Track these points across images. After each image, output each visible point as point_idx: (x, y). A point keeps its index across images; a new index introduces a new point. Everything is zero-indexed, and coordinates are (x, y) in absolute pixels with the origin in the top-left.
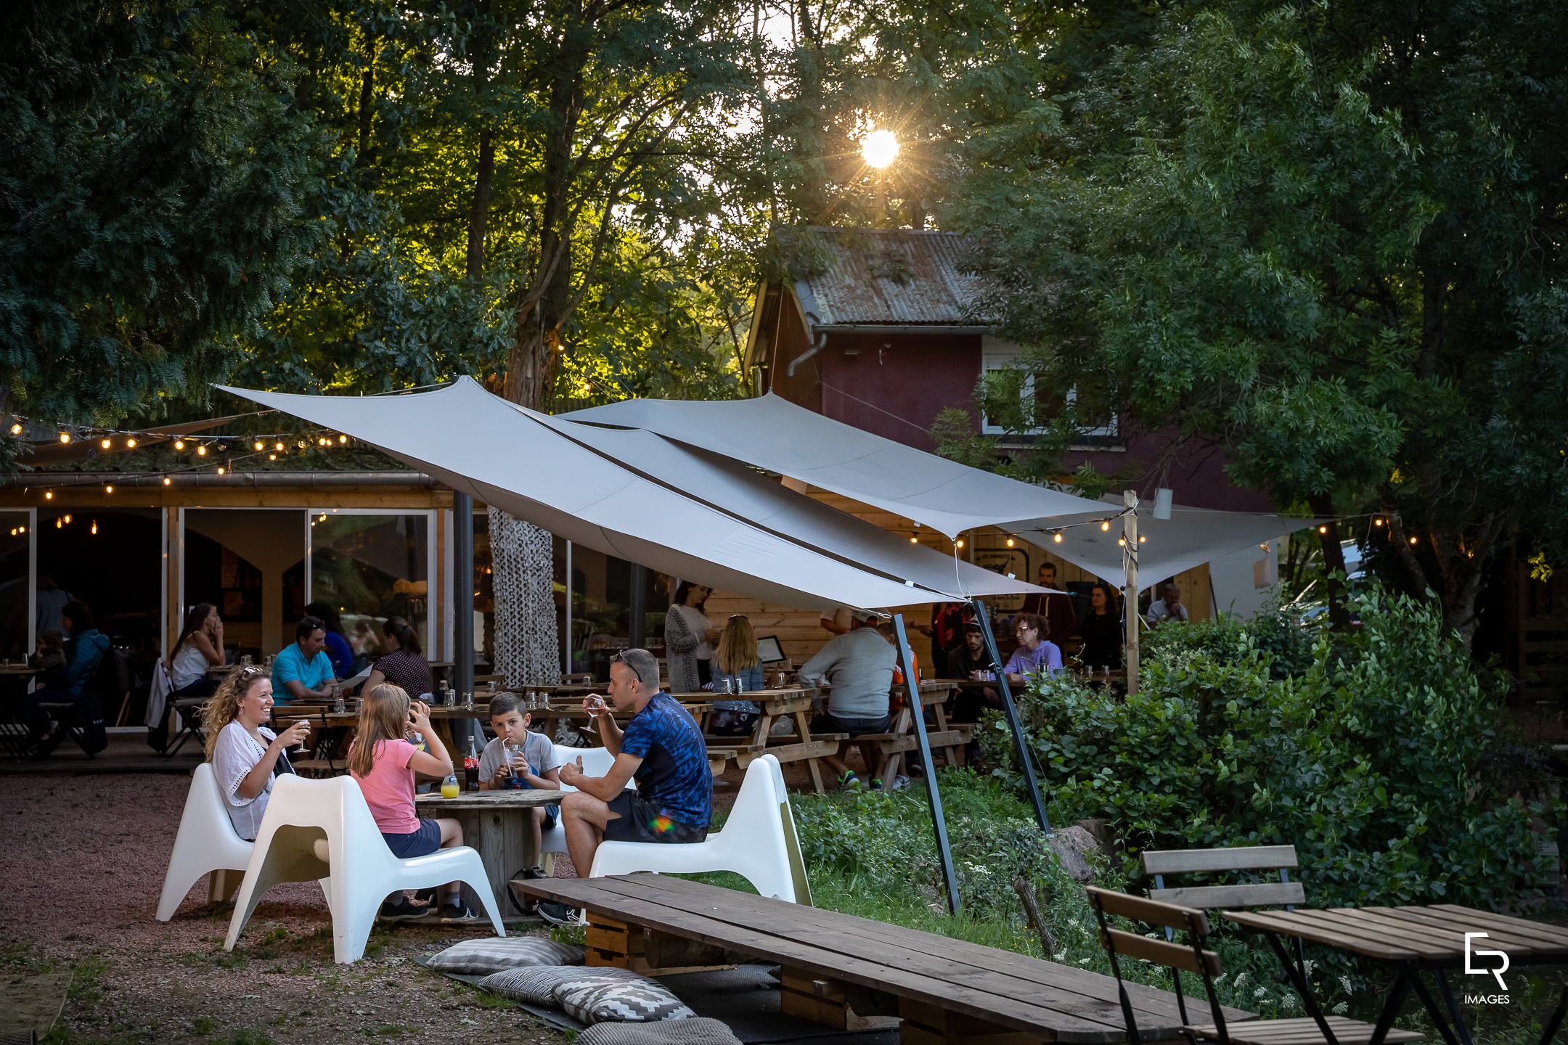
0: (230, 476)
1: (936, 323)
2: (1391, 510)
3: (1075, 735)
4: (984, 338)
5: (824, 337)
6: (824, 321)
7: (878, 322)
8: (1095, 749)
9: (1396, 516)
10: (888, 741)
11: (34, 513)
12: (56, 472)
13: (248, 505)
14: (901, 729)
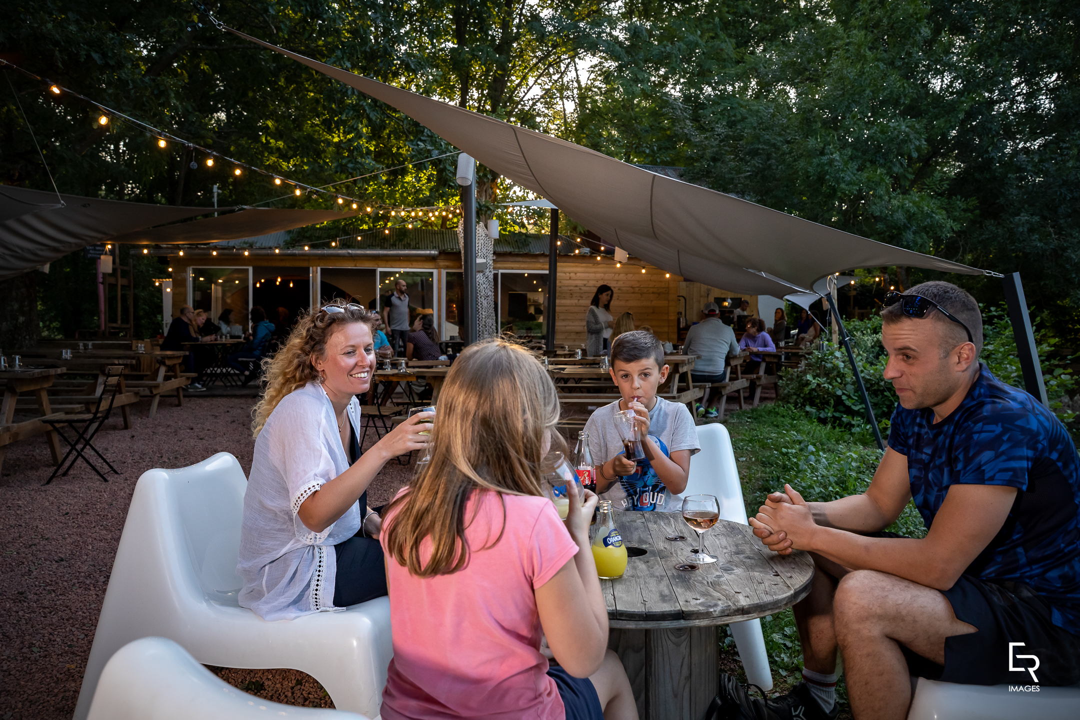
10: (724, 387)
11: (251, 269)
12: (260, 248)
13: (349, 266)
14: (727, 380)
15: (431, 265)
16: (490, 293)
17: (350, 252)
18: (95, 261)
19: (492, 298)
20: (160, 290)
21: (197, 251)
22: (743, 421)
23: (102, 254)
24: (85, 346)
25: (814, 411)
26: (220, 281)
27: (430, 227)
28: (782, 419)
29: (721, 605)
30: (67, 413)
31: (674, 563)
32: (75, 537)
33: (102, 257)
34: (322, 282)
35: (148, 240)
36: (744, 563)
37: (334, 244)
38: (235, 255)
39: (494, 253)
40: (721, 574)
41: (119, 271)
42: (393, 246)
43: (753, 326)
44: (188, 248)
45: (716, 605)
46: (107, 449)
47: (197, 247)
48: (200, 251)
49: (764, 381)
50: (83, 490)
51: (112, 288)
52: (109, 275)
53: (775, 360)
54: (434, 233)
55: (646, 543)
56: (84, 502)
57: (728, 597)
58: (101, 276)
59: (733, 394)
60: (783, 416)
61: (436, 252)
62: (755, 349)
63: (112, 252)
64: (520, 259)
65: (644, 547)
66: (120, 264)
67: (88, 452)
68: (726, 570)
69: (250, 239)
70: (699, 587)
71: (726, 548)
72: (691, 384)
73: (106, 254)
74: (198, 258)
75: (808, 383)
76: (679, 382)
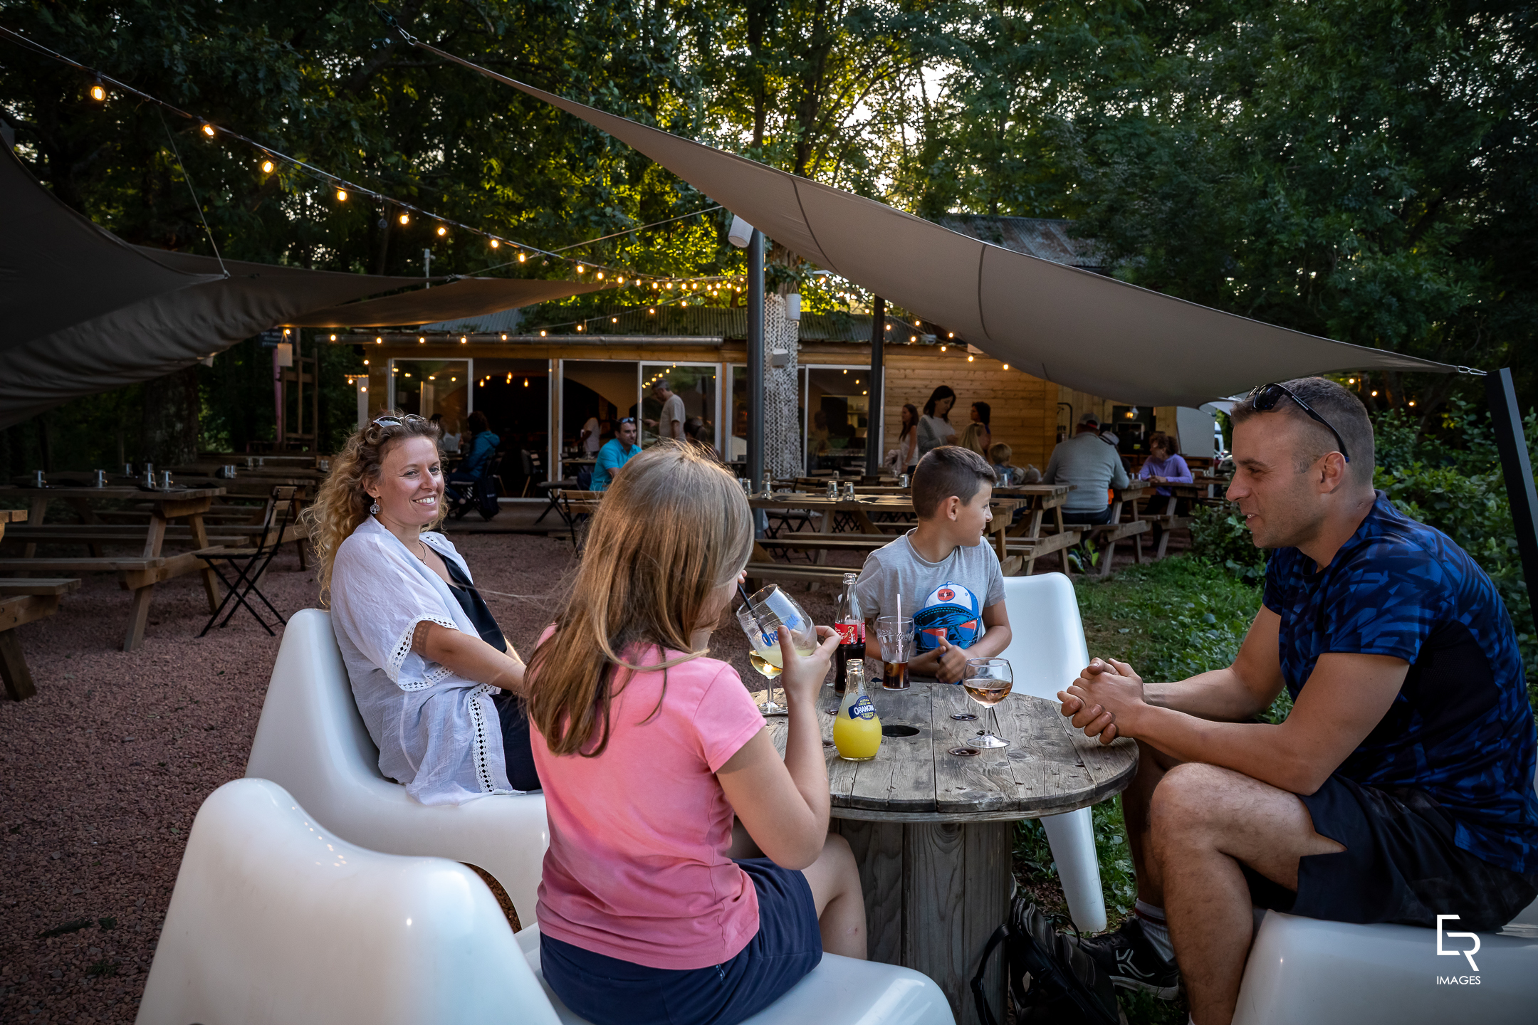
10: (1112, 531)
11: (471, 362)
12: (484, 334)
13: (602, 358)
14: (1117, 520)
15: (712, 356)
16: (792, 397)
17: (603, 338)
18: (271, 351)
19: (795, 403)
20: (354, 388)
21: (398, 338)
22: (1135, 579)
23: (279, 342)
24: (255, 462)
25: (1238, 567)
26: (432, 378)
27: (715, 306)
28: (1191, 577)
29: (990, 797)
30: (227, 547)
31: (950, 746)
32: (230, 702)
33: (280, 346)
34: (565, 380)
35: (337, 321)
36: (1042, 749)
37: (580, 328)
38: (450, 343)
39: (800, 341)
40: (1006, 761)
41: (301, 364)
42: (664, 331)
43: (1160, 447)
44: (389, 333)
45: (983, 796)
46: (276, 596)
47: (401, 333)
48: (404, 338)
49: (1173, 524)
50: (243, 645)
51: (291, 386)
52: (288, 368)
53: (1192, 496)
54: (721, 313)
55: (921, 720)
56: (244, 660)
57: (1003, 788)
58: (278, 370)
59: (1124, 542)
60: (1194, 574)
61: (720, 340)
62: (1162, 479)
63: (292, 339)
64: (837, 350)
65: (917, 725)
66: (302, 355)
67: (252, 598)
68: (1015, 756)
69: (472, 320)
70: (971, 776)
71: (1026, 731)
72: (1061, 526)
73: (284, 342)
74: (401, 348)
75: (1231, 528)
76: (1044, 521)
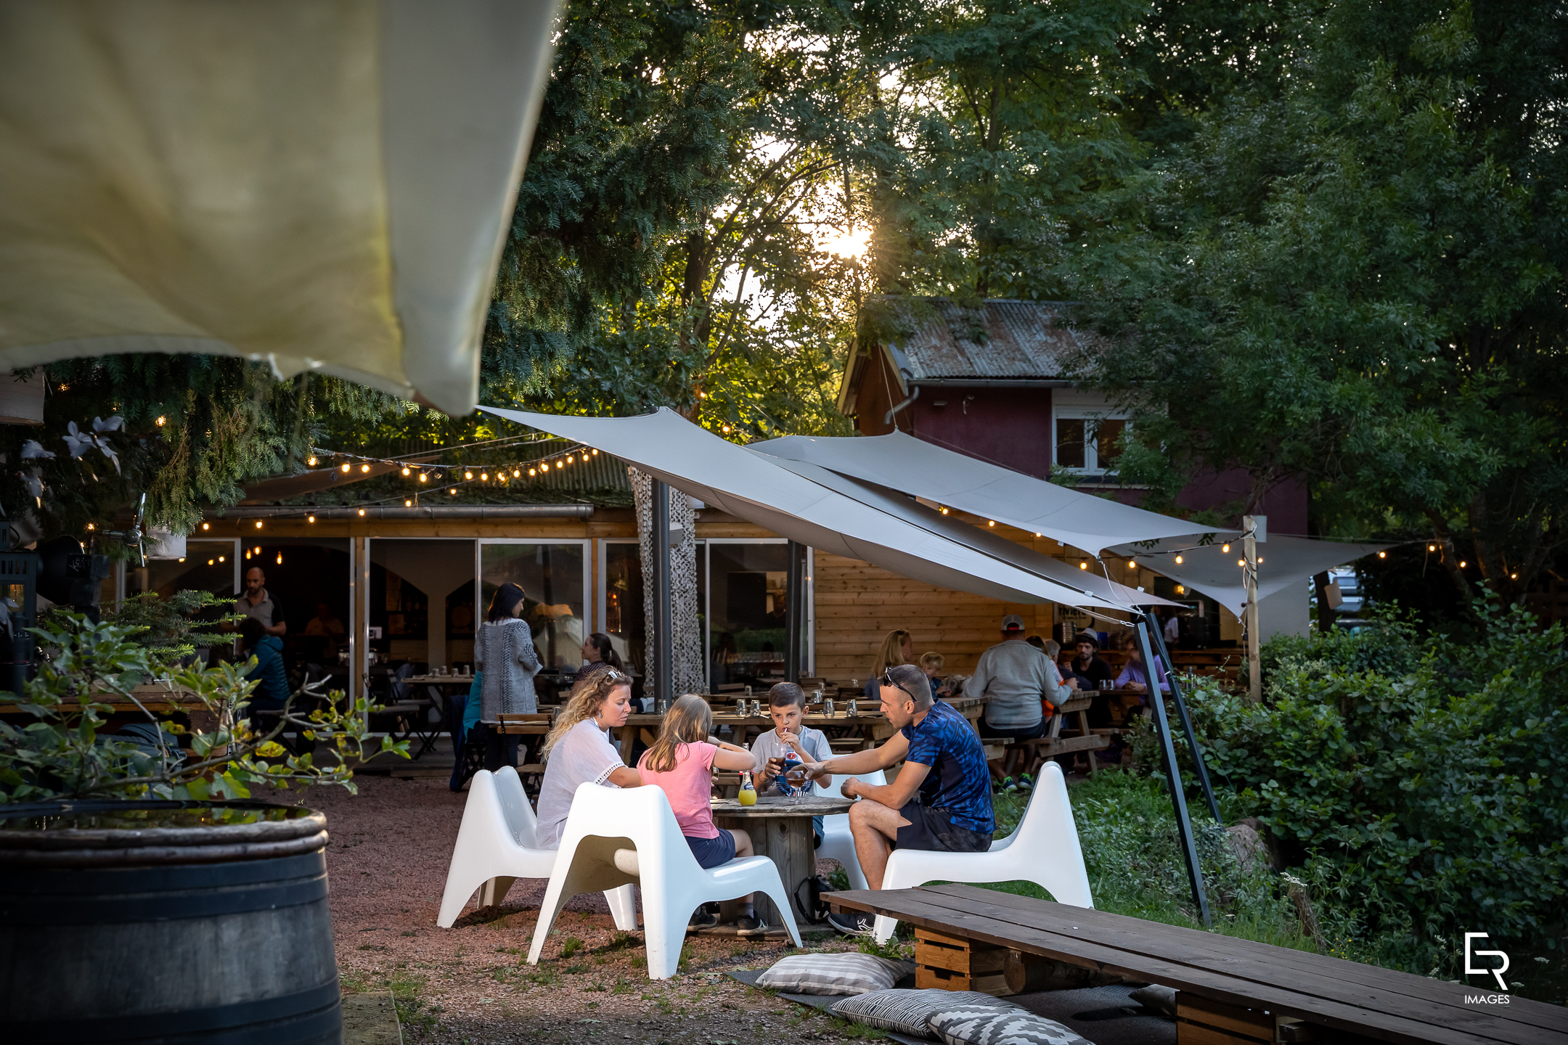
0: (417, 509)
1: (1014, 378)
2: (1444, 537)
3: (1224, 738)
4: (1054, 392)
5: (917, 390)
6: (916, 376)
7: (963, 377)
8: (1246, 752)
9: (1448, 542)
11: (238, 542)
13: (423, 534)
14: (1056, 735)
15: (579, 531)
16: (690, 585)
19: (693, 594)
34: (372, 565)
